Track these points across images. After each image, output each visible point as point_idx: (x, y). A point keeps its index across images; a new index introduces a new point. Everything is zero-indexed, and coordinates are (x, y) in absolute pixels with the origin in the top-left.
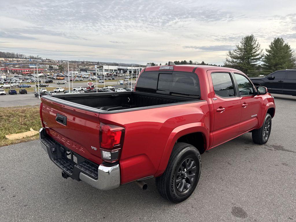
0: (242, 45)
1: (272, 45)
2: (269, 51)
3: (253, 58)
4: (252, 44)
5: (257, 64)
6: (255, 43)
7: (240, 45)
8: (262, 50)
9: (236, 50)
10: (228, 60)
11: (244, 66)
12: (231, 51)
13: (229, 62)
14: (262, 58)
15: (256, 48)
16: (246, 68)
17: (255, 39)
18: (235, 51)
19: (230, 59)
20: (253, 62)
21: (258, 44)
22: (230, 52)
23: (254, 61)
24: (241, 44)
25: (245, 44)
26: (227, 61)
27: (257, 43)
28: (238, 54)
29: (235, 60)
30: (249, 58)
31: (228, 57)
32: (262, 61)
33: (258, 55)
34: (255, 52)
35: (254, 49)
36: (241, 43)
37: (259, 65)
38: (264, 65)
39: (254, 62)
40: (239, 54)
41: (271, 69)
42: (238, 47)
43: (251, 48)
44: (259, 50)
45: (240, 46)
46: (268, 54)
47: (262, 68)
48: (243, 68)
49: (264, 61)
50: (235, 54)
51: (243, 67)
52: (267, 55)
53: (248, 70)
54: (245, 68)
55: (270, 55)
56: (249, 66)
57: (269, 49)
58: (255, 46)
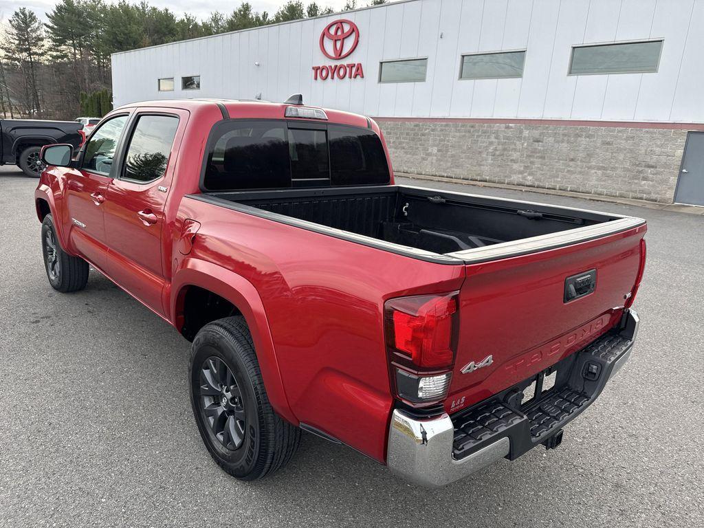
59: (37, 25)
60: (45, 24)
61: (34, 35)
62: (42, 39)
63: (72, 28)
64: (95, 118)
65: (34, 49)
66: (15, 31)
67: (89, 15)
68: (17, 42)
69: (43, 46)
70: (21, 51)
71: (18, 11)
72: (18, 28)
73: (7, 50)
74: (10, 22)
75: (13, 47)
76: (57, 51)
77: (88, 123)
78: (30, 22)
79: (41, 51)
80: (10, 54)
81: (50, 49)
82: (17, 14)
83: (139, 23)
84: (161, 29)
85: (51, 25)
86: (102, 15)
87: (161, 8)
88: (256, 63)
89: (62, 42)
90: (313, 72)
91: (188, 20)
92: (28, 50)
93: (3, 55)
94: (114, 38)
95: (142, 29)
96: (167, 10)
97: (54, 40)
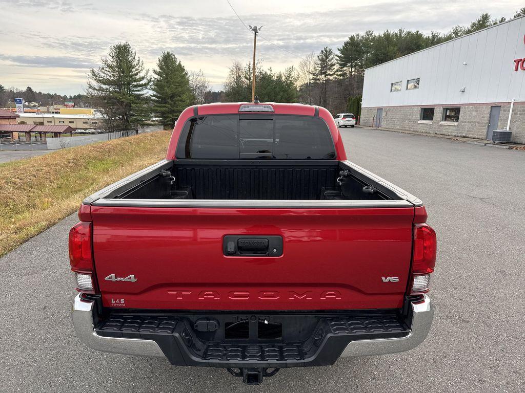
0: (112, 60)
1: (161, 64)
2: (159, 74)
3: (135, 83)
4: (131, 58)
5: (143, 94)
6: (134, 58)
7: (110, 60)
8: (147, 71)
9: (103, 69)
10: (92, 85)
11: (125, 98)
12: (95, 69)
13: (94, 89)
14: (150, 84)
15: (137, 67)
16: (128, 101)
17: (134, 51)
18: (103, 71)
19: (95, 84)
20: (136, 91)
21: (139, 61)
22: (93, 72)
23: (139, 88)
24: (110, 58)
25: (118, 57)
26: (90, 88)
27: (137, 58)
28: (108, 75)
29: (104, 87)
30: (129, 84)
31: (91, 80)
32: (150, 89)
33: (143, 78)
34: (137, 74)
35: (133, 68)
36: (110, 56)
37: (147, 95)
38: (154, 96)
39: (138, 91)
40: (110, 76)
41: (166, 103)
42: (105, 62)
43: (130, 67)
44: (142, 70)
45: (110, 62)
46: (157, 77)
47: (153, 101)
48: (122, 102)
49: (153, 90)
50: (102, 75)
51: (122, 100)
52: (156, 79)
53: (132, 105)
54: (126, 101)
55: (161, 81)
56: (132, 98)
57: (158, 69)
58: (134, 63)
59: (332, 56)
60: (336, 55)
61: (330, 63)
62: (334, 65)
63: (352, 55)
64: (348, 114)
65: (329, 72)
66: (320, 62)
67: (364, 45)
68: (320, 69)
69: (334, 69)
70: (321, 73)
71: (323, 50)
72: (322, 60)
73: (314, 74)
74: (318, 57)
75: (318, 71)
76: (341, 71)
77: (342, 117)
78: (329, 55)
79: (332, 73)
80: (315, 77)
81: (337, 71)
82: (322, 51)
83: (395, 45)
84: (411, 46)
85: (340, 55)
86: (372, 43)
87: (413, 31)
88: (464, 63)
89: (344, 65)
90: (515, 64)
91: (433, 36)
92: (325, 73)
93: (311, 78)
94: (376, 58)
95: (396, 48)
96: (418, 32)
97: (340, 65)
